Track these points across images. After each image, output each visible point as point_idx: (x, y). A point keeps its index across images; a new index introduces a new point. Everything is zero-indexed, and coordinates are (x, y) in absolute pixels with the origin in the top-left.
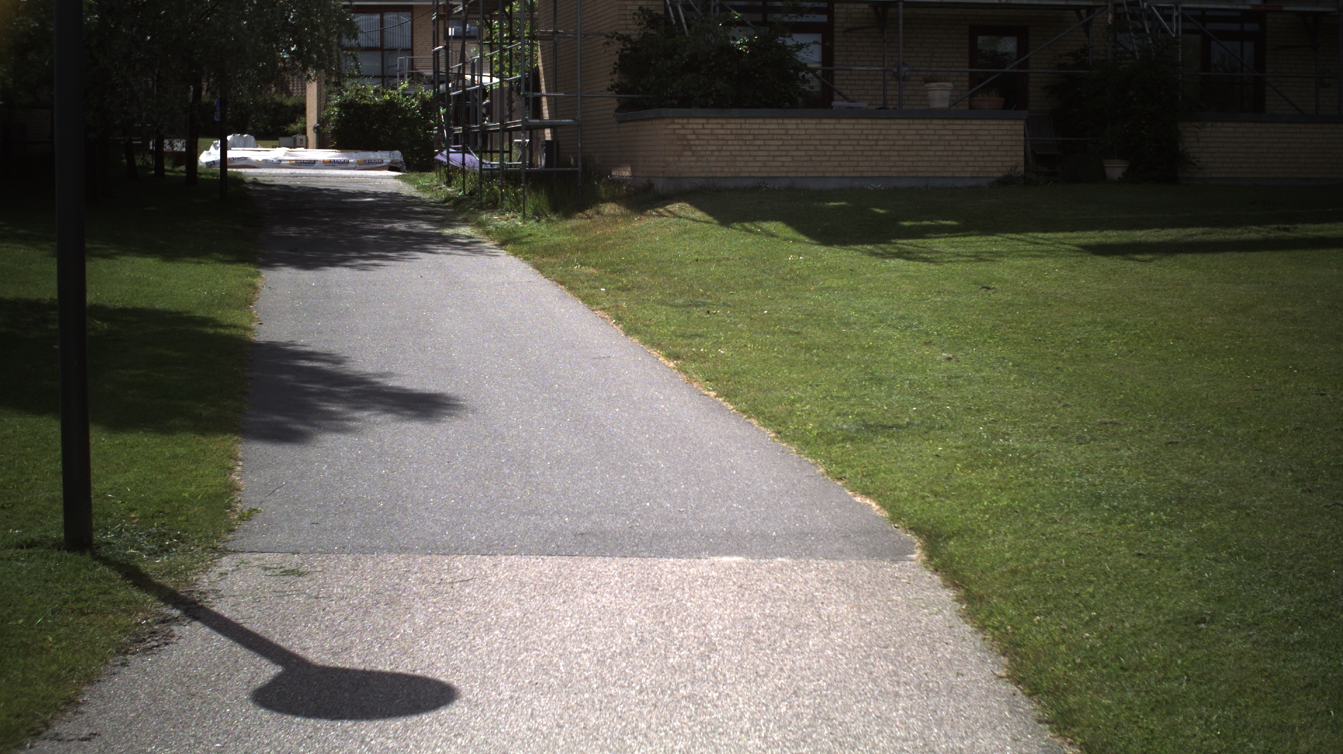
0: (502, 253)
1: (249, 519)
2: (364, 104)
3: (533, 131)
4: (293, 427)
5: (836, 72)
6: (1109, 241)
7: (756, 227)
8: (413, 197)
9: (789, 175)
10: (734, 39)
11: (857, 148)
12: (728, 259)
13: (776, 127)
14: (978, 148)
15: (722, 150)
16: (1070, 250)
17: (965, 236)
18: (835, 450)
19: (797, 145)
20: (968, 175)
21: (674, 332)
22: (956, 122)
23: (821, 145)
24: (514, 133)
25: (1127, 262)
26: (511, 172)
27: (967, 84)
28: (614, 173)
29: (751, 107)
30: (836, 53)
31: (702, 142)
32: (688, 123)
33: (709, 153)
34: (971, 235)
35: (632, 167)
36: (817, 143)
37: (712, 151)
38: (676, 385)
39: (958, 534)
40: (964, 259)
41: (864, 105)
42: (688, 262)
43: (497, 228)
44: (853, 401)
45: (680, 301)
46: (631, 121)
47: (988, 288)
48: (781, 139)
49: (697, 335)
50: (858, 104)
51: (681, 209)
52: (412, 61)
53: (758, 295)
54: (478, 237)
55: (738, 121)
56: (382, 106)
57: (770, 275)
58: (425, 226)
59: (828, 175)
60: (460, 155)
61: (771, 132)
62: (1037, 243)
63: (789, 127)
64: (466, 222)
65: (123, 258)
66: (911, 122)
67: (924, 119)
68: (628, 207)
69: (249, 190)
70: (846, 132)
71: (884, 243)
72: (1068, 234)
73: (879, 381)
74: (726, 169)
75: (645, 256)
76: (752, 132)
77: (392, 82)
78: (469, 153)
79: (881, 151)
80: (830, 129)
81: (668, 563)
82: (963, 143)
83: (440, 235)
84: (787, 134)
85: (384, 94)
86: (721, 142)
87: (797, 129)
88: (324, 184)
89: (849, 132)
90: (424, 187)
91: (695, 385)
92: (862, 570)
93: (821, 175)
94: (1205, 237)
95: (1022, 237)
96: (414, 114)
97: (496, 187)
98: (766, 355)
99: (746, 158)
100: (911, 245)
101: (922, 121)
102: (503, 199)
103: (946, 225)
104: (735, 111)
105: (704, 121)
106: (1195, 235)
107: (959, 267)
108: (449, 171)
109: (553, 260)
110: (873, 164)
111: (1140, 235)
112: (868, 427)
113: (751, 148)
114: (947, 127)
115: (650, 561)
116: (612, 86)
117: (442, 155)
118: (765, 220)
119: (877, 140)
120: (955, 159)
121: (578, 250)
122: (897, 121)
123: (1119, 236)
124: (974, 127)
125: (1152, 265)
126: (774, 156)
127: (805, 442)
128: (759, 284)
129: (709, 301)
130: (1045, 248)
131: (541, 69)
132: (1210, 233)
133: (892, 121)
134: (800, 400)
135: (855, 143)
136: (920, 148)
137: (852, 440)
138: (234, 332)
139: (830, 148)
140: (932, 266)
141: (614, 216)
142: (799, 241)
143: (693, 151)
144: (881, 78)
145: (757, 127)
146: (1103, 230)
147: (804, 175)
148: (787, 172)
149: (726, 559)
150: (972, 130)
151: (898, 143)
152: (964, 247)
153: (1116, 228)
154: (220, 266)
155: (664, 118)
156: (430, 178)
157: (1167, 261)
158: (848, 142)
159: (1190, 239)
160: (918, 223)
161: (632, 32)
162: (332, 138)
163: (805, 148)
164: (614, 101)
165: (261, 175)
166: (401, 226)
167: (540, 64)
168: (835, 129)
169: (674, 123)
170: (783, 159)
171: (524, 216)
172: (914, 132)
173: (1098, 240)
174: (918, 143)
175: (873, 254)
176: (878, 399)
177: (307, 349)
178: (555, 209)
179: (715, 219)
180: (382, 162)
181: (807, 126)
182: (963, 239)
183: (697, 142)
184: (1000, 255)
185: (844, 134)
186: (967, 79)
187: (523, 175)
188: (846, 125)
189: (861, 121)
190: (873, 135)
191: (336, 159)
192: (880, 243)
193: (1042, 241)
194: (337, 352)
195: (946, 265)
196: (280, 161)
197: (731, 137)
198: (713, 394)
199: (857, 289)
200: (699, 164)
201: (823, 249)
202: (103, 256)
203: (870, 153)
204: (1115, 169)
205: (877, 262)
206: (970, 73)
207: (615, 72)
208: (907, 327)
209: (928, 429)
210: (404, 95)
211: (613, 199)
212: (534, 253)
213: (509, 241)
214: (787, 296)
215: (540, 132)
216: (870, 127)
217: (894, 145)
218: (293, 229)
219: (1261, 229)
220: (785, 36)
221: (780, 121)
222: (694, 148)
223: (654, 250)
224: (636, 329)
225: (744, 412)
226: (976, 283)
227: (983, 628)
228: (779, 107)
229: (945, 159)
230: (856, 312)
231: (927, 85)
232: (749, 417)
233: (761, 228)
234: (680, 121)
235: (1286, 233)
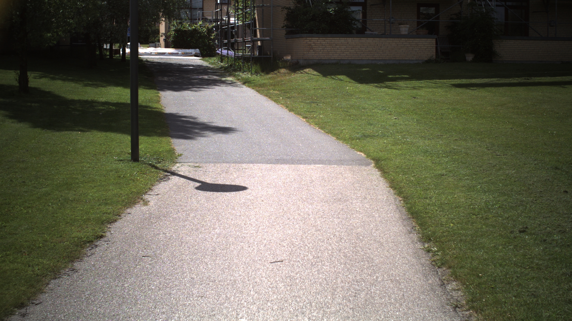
0: (244, 86)
1: (181, 156)
2: (185, 30)
3: (254, 42)
4: (186, 135)
5: (367, 21)
6: (462, 83)
7: (336, 77)
8: (208, 67)
9: (349, 59)
10: (329, 9)
11: (374, 49)
12: (325, 88)
13: (344, 41)
14: (418, 49)
15: (324, 49)
16: (447, 86)
17: (411, 81)
18: (354, 142)
19: (352, 48)
20: (415, 59)
21: (305, 111)
22: (411, 39)
23: (361, 48)
24: (246, 43)
25: (467, 90)
26: (245, 57)
27: (416, 25)
28: (284, 58)
29: (335, 34)
30: (367, 14)
31: (317, 47)
32: (312, 40)
33: (319, 50)
34: (413, 80)
35: (291, 56)
36: (359, 47)
37: (321, 50)
38: (306, 126)
39: (385, 160)
40: (409, 88)
41: (377, 33)
42: (311, 89)
43: (242, 78)
44: (362, 130)
45: (308, 102)
46: (291, 38)
47: (415, 98)
48: (346, 46)
49: (313, 112)
50: (375, 33)
51: (309, 71)
52: (203, 13)
53: (335, 100)
54: (235, 81)
55: (330, 39)
56: (192, 31)
57: (340, 94)
58: (215, 77)
59: (363, 59)
60: (226, 51)
61: (342, 43)
62: (436, 83)
63: (349, 41)
64: (230, 75)
65: (110, 87)
66: (394, 39)
67: (398, 38)
68: (290, 70)
69: (145, 64)
70: (370, 43)
71: (381, 83)
72: (448, 80)
73: (371, 125)
74: (326, 57)
75: (296, 87)
76: (335, 43)
77: (195, 21)
78: (230, 50)
79: (383, 50)
80: (364, 42)
81: (302, 166)
82: (413, 47)
83: (220, 80)
84: (348, 44)
85: (192, 26)
86: (324, 47)
87: (352, 42)
88: (173, 62)
89: (371, 43)
90: (212, 63)
91: (312, 126)
92: (356, 168)
93: (361, 59)
94: (497, 82)
95: (431, 81)
96: (204, 34)
97: (241, 63)
98: (336, 117)
99: (333, 53)
100: (391, 84)
101: (398, 39)
102: (243, 67)
103: (405, 77)
104: (329, 35)
105: (318, 39)
106: (494, 81)
107: (406, 91)
108: (222, 57)
109: (263, 89)
110: (380, 55)
111: (474, 81)
112: (364, 136)
113: (335, 49)
114: (407, 41)
115: (297, 165)
116: (284, 26)
117: (219, 51)
118: (339, 75)
119: (381, 46)
120: (410, 53)
121: (272, 85)
122: (389, 39)
123: (466, 81)
124: (417, 41)
125: (475, 91)
126: (343, 52)
127: (344, 140)
128: (336, 96)
129: (318, 102)
130: (439, 85)
131: (257, 18)
132: (499, 80)
133: (387, 39)
134: (345, 129)
135: (373, 47)
136: (397, 49)
137: (359, 139)
138: (157, 110)
139: (364, 49)
140: (397, 91)
141: (285, 73)
142: (351, 82)
143: (314, 50)
144: (384, 23)
145: (337, 41)
146: (461, 79)
147: (354, 59)
148: (348, 58)
149: (318, 165)
150: (416, 43)
151: (389, 47)
152: (410, 85)
153: (466, 78)
154: (145, 90)
155: (303, 37)
156: (214, 60)
157: (482, 90)
158: (370, 47)
159: (492, 82)
160: (394, 76)
161: (291, 5)
162: (172, 44)
163: (355, 49)
164: (285, 31)
165: (148, 58)
166: (206, 77)
167: (256, 17)
168: (366, 42)
169: (307, 40)
170: (347, 53)
171: (252, 73)
172: (395, 43)
173: (458, 82)
174: (396, 47)
175: (377, 87)
176: (370, 129)
177: (183, 115)
178: (263, 71)
179: (321, 74)
180: (192, 53)
181: (355, 41)
182: (410, 82)
183: (315, 47)
184: (422, 87)
185: (369, 44)
186: (416, 23)
187: (251, 59)
188: (370, 40)
189: (375, 39)
190: (380, 44)
191: (173, 52)
192: (380, 83)
193: (438, 83)
194: (193, 116)
195: (402, 90)
196: (151, 53)
197: (327, 45)
198: (317, 128)
199: (370, 98)
200: (316, 55)
201: (359, 85)
202: (103, 87)
203: (379, 51)
204: (470, 57)
205: (378, 90)
206: (418, 21)
207: (285, 21)
208: (384, 110)
209: (383, 136)
210: (200, 27)
211: (284, 67)
212: (256, 86)
213: (246, 82)
214: (345, 100)
215: (256, 42)
216: (379, 41)
217: (387, 48)
218: (166, 78)
219: (519, 79)
220: (347, 8)
221: (346, 39)
222: (314, 49)
223: (299, 85)
224: (293, 110)
225: (327, 133)
226: (411, 96)
227: (386, 178)
228: (345, 34)
229: (406, 53)
230: (368, 105)
231: (400, 26)
232: (328, 134)
233: (338, 78)
234: (309, 39)
235: (528, 81)
